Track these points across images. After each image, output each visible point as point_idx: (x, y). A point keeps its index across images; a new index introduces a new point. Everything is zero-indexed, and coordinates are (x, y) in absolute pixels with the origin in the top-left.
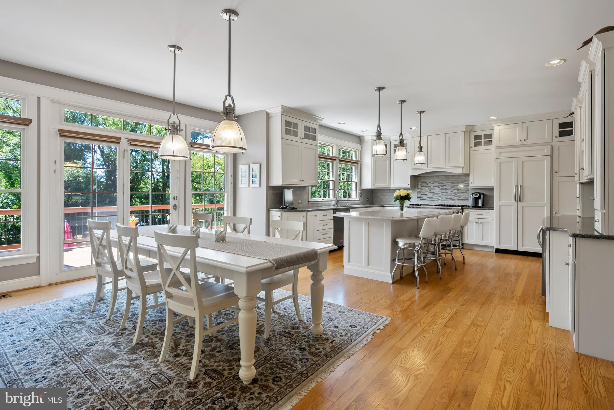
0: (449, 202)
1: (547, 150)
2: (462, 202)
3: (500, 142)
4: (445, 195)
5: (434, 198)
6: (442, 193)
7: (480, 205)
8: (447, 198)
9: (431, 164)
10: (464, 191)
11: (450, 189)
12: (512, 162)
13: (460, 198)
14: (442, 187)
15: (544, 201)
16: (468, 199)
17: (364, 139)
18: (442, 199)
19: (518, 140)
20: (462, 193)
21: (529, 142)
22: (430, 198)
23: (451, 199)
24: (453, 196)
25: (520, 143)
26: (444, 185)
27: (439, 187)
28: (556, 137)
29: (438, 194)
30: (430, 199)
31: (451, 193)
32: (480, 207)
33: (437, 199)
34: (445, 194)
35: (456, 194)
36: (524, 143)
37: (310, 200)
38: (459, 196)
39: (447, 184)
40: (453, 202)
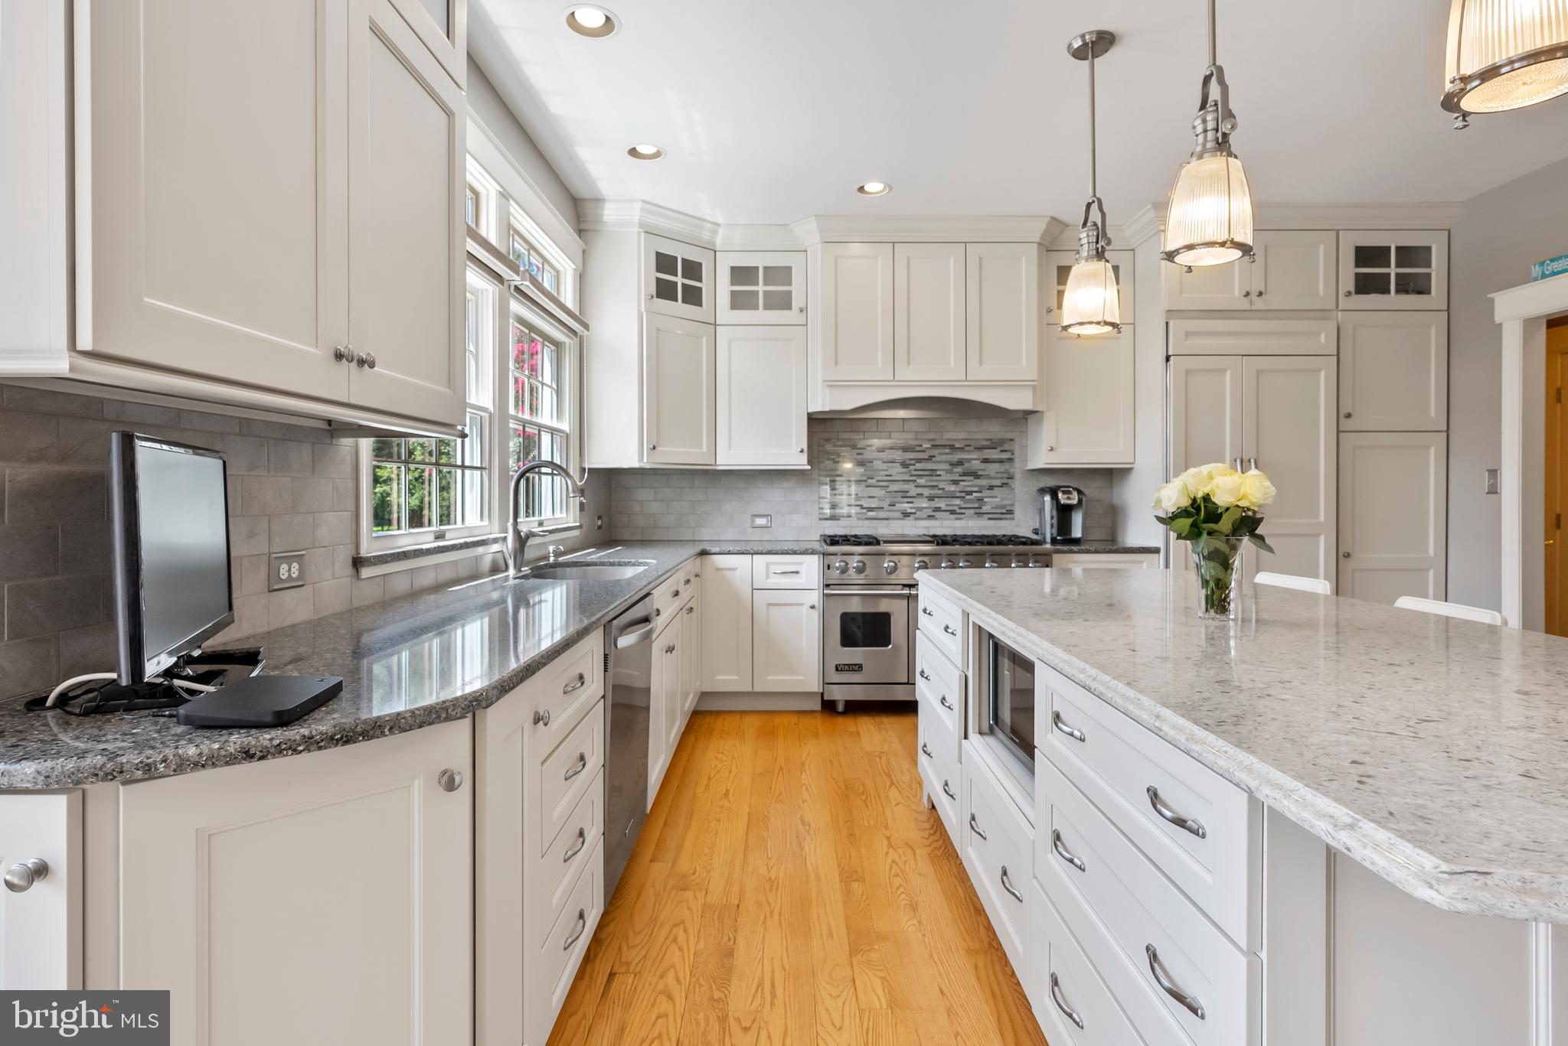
0: (946, 523)
1: (1325, 340)
2: (992, 522)
3: (1181, 293)
4: (931, 498)
5: (886, 507)
6: (920, 491)
7: (1077, 532)
8: (938, 509)
9: (909, 364)
10: (998, 482)
11: (948, 471)
12: (1225, 371)
13: (985, 509)
14: (919, 466)
15: (1317, 516)
16: (1011, 512)
17: (598, 220)
18: (918, 514)
19: (1237, 292)
20: (991, 488)
21: (1273, 301)
22: (871, 509)
23: (953, 512)
24: (958, 502)
25: (1244, 304)
26: (925, 456)
27: (904, 465)
28: (1349, 294)
29: (904, 494)
30: (871, 514)
31: (953, 488)
32: (1076, 541)
33: (898, 515)
34: (926, 492)
35: (970, 493)
36: (1259, 304)
37: (365, 551)
38: (980, 500)
39: (935, 452)
40: (958, 523)
